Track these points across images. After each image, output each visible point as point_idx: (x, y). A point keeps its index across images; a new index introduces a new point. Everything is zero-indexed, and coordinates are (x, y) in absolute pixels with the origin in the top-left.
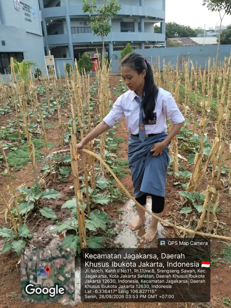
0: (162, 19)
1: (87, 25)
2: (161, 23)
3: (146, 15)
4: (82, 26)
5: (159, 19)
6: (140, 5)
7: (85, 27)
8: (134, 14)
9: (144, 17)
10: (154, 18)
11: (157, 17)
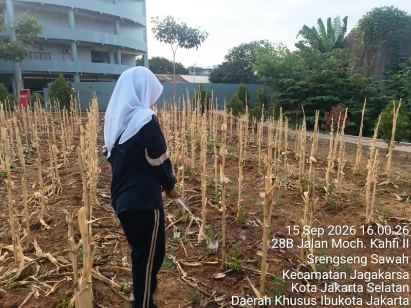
0: (144, 52)
1: (44, 50)
2: (143, 56)
3: (123, 45)
4: (37, 51)
5: (140, 52)
6: (115, 34)
7: (41, 53)
8: (107, 43)
9: (120, 47)
10: (133, 50)
11: (137, 48)
